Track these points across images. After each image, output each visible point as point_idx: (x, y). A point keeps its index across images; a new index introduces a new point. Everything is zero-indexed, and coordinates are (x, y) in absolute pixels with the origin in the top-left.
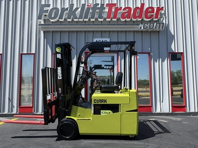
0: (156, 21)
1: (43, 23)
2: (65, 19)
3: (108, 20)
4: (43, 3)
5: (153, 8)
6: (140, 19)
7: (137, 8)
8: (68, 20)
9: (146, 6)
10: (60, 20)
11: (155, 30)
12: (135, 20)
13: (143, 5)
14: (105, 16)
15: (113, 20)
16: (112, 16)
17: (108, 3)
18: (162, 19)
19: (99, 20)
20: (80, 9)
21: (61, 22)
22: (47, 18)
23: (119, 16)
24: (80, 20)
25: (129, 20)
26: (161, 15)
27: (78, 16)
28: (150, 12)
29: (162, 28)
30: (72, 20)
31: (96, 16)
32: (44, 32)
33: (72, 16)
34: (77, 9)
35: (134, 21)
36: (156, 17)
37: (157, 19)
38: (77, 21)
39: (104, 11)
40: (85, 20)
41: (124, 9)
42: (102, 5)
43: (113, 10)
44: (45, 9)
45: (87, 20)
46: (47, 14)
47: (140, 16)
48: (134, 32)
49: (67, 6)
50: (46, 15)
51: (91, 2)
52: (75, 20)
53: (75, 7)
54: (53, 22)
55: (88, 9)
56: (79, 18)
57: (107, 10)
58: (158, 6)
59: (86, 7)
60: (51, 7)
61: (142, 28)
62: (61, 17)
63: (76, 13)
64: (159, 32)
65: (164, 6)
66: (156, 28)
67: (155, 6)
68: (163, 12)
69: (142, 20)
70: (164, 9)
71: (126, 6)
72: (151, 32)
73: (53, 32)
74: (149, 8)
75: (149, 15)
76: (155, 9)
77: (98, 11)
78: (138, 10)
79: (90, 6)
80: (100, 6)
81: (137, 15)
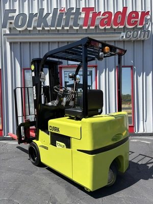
0: (141, 28)
1: (9, 33)
2: (34, 28)
3: (84, 28)
4: (7, 7)
5: (137, 13)
6: (122, 27)
7: (118, 13)
8: (38, 29)
9: (129, 10)
10: (29, 29)
11: (139, 39)
12: (116, 27)
13: (125, 9)
14: (81, 23)
15: (91, 28)
16: (89, 23)
17: (84, 7)
18: (147, 26)
19: (75, 28)
20: (51, 15)
21: (30, 31)
22: (13, 26)
23: (97, 22)
24: (52, 28)
25: (109, 27)
26: (147, 20)
27: (49, 24)
28: (134, 18)
29: (148, 37)
30: (43, 28)
31: (71, 23)
32: (11, 43)
33: (42, 24)
34: (48, 14)
35: (115, 29)
36: (141, 23)
37: (141, 26)
38: (48, 30)
39: (79, 16)
40: (58, 28)
41: (104, 14)
42: (78, 9)
43: (91, 15)
44: (10, 15)
45: (60, 28)
46: (13, 21)
47: (122, 23)
48: (115, 42)
49: (36, 11)
50: (11, 23)
51: (64, 5)
52: (46, 28)
53: (45, 12)
54: (20, 31)
55: (61, 14)
56: (51, 26)
57: (83, 15)
58: (143, 10)
59: (59, 12)
60: (17, 13)
61: (124, 37)
62: (29, 25)
63: (47, 19)
64: (143, 41)
65: (150, 10)
66: (140, 37)
67: (139, 10)
68: (149, 17)
69: (125, 27)
70: (150, 13)
71: (106, 11)
72: (134, 41)
73: (21, 43)
74: (133, 12)
75: (133, 22)
76: (140, 14)
77: (72, 16)
78: (120, 16)
79: (63, 11)
80: (74, 11)
81: (119, 21)
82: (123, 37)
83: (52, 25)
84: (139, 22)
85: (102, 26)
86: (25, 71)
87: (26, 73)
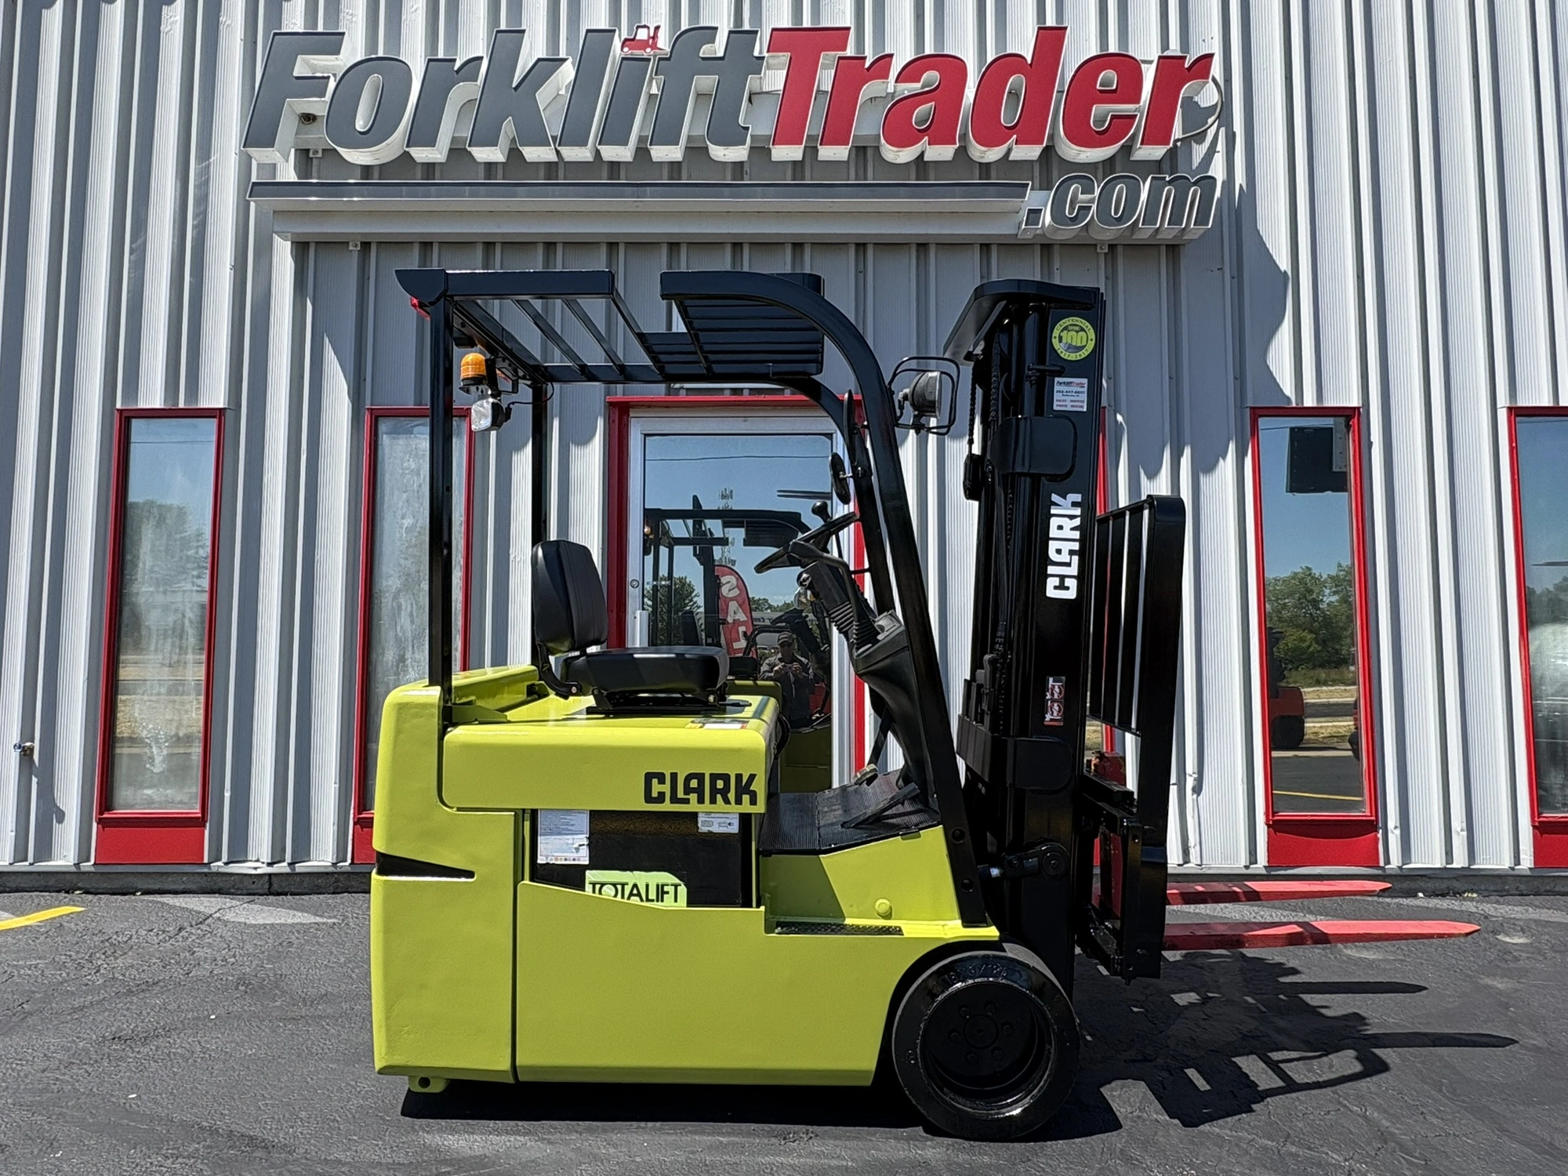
0: (1157, 166)
1: (292, 177)
2: (458, 152)
3: (784, 153)
4: (294, 20)
5: (1128, 67)
6: (1032, 152)
7: (1008, 62)
8: (482, 154)
9: (1081, 46)
10: (421, 154)
11: (1145, 233)
12: (993, 154)
14: (761, 122)
15: (827, 153)
16: (814, 125)
17: (786, 22)
18: (1199, 151)
19: (719, 153)
21: (430, 168)
23: (867, 124)
24: (572, 154)
28: (1109, 96)
29: (1202, 219)
30: (514, 154)
31: (692, 124)
32: (301, 249)
33: (508, 128)
37: (1157, 152)
38: (549, 165)
41: (910, 72)
42: (741, 37)
45: (623, 153)
48: (985, 247)
49: (475, 43)
51: (656, 12)
52: (532, 154)
54: (367, 170)
56: (562, 140)
57: (774, 79)
58: (1174, 48)
59: (617, 50)
61: (1047, 218)
62: (422, 133)
64: (1173, 249)
65: (1215, 48)
66: (1150, 216)
67: (1146, 48)
68: (1209, 96)
69: (1049, 151)
70: (1216, 69)
71: (929, 50)
72: (1112, 247)
73: (366, 245)
74: (1103, 60)
75: (1100, 121)
76: (1149, 75)
77: (705, 82)
78: (1016, 81)
79: (643, 45)
80: (719, 47)
81: (1007, 116)
82: (1034, 214)
83: (573, 134)
84: (1141, 122)
85: (901, 143)
86: (384, 426)
87: (385, 440)
